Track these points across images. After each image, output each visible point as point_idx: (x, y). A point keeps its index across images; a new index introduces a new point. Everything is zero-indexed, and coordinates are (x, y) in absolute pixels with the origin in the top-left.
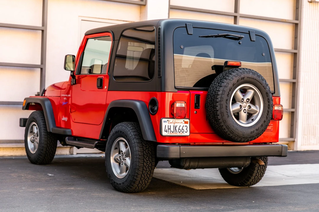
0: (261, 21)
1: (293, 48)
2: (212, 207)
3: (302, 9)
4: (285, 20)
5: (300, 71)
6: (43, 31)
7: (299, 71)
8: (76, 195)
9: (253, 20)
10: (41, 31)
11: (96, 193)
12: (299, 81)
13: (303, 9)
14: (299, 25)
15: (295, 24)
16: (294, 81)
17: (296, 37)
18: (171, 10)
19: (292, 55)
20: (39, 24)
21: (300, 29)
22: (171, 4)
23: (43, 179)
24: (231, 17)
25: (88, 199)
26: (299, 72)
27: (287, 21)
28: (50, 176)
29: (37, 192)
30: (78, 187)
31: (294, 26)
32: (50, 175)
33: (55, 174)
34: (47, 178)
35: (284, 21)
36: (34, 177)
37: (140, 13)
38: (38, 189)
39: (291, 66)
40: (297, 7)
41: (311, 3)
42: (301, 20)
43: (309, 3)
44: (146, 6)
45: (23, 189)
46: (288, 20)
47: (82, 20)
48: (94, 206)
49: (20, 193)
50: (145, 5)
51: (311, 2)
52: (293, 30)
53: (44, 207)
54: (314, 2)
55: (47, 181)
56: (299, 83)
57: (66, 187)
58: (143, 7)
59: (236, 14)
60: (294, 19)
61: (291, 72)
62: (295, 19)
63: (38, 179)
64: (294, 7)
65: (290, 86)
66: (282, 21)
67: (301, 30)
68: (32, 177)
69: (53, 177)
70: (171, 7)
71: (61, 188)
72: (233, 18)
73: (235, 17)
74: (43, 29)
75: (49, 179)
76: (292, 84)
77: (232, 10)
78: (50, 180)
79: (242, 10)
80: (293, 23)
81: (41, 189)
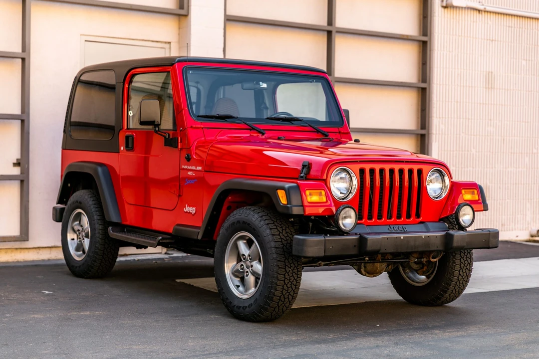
0: (370, 38)
1: (419, 80)
2: (315, 335)
3: (432, 18)
4: (407, 36)
5: (432, 117)
6: (23, 60)
7: (430, 116)
8: (96, 323)
9: (356, 37)
10: (20, 60)
11: (127, 319)
12: (430, 132)
13: (435, 18)
14: (428, 43)
15: (421, 43)
16: (423, 132)
17: (424, 62)
18: (228, 23)
19: (418, 91)
20: (17, 48)
21: (430, 50)
22: (228, 13)
23: (36, 299)
24: (322, 33)
25: (116, 329)
26: (430, 119)
27: (410, 38)
28: (48, 295)
29: (31, 320)
30: (96, 311)
31: (420, 46)
32: (47, 292)
33: (54, 292)
34: (42, 298)
35: (405, 37)
36: (21, 296)
37: (179, 28)
38: (32, 316)
39: (418, 109)
40: (425, 16)
41: (446, 10)
42: (432, 35)
43: (443, 9)
44: (189, 16)
45: (7, 317)
46: (411, 36)
47: (86, 41)
48: (129, 340)
49: (3, 323)
50: (186, 16)
51: (445, 7)
52: (420, 52)
53: (49, 346)
54: (451, 7)
55: (44, 303)
56: (430, 135)
57: (76, 312)
58: (183, 18)
59: (330, 28)
60: (420, 35)
61: (418, 118)
62: (422, 34)
63: (27, 300)
64: (420, 15)
65: (417, 140)
66: (403, 37)
67: (432, 52)
68: (18, 296)
69: (52, 295)
70: (229, 18)
71: (69, 313)
72: (326, 33)
73: (329, 33)
74: (23, 57)
75: (46, 299)
76: (419, 136)
77: (322, 21)
78: (49, 300)
79: (341, 22)
80: (419, 41)
81: (36, 316)
